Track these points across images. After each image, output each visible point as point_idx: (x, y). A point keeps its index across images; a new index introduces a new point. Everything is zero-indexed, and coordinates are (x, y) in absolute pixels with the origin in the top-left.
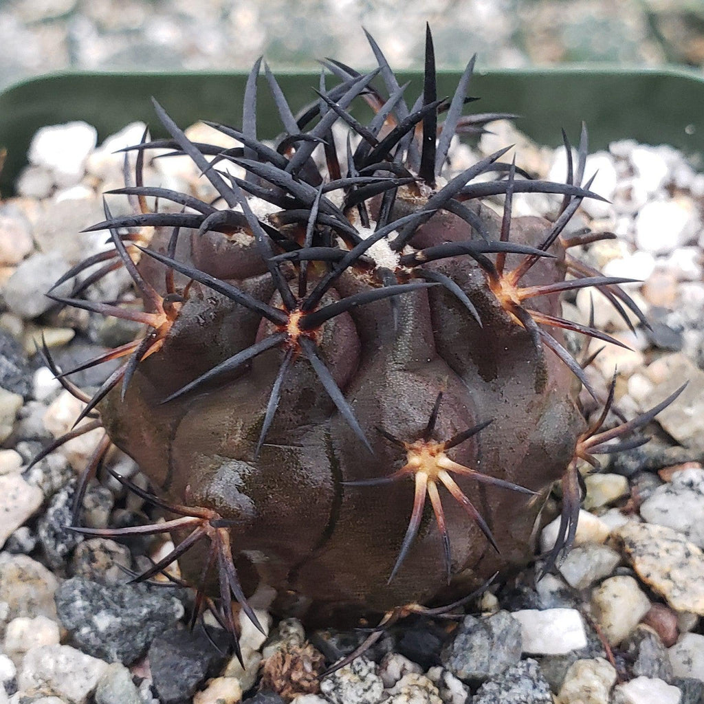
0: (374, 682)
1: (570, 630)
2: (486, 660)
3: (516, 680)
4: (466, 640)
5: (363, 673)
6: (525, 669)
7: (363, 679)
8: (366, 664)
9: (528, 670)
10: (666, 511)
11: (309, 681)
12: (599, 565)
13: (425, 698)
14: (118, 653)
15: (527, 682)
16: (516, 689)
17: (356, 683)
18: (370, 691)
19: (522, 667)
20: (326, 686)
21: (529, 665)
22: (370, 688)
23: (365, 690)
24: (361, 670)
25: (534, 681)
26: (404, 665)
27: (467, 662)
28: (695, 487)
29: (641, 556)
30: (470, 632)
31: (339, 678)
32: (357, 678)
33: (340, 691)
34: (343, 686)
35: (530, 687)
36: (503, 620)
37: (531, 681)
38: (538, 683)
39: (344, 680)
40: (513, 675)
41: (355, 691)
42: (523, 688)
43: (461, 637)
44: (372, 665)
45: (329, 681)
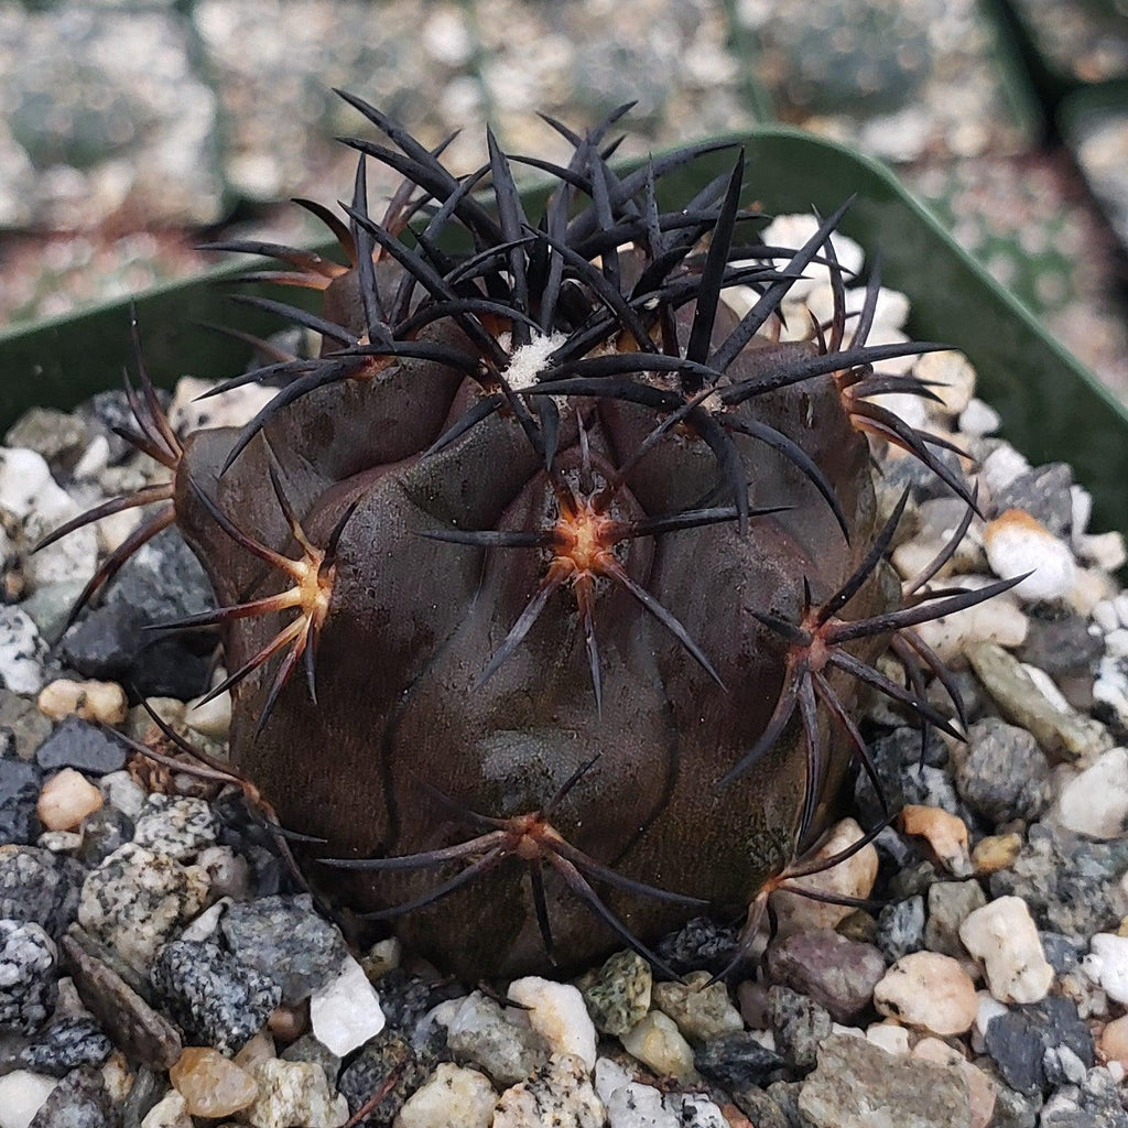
0: (183, 843)
1: (347, 1024)
2: (255, 939)
3: (239, 980)
4: (271, 909)
5: (190, 828)
6: (259, 986)
7: (183, 830)
8: (207, 827)
9: (261, 991)
10: (633, 1107)
11: (158, 780)
13: (165, 887)
14: (120, 592)
15: (240, 994)
16: (220, 984)
17: (172, 825)
18: (166, 842)
19: (262, 982)
20: (155, 798)
21: (269, 989)
22: (173, 841)
23: (166, 838)
24: (194, 825)
25: (246, 1003)
27: (243, 921)
29: (527, 1088)
30: (287, 908)
31: (173, 806)
33: (154, 812)
34: (163, 814)
35: (234, 1000)
36: (319, 934)
37: (244, 999)
38: (247, 1010)
39: (173, 812)
40: (244, 976)
41: (162, 827)
42: (227, 990)
43: (277, 901)
44: (209, 835)
45: (165, 799)
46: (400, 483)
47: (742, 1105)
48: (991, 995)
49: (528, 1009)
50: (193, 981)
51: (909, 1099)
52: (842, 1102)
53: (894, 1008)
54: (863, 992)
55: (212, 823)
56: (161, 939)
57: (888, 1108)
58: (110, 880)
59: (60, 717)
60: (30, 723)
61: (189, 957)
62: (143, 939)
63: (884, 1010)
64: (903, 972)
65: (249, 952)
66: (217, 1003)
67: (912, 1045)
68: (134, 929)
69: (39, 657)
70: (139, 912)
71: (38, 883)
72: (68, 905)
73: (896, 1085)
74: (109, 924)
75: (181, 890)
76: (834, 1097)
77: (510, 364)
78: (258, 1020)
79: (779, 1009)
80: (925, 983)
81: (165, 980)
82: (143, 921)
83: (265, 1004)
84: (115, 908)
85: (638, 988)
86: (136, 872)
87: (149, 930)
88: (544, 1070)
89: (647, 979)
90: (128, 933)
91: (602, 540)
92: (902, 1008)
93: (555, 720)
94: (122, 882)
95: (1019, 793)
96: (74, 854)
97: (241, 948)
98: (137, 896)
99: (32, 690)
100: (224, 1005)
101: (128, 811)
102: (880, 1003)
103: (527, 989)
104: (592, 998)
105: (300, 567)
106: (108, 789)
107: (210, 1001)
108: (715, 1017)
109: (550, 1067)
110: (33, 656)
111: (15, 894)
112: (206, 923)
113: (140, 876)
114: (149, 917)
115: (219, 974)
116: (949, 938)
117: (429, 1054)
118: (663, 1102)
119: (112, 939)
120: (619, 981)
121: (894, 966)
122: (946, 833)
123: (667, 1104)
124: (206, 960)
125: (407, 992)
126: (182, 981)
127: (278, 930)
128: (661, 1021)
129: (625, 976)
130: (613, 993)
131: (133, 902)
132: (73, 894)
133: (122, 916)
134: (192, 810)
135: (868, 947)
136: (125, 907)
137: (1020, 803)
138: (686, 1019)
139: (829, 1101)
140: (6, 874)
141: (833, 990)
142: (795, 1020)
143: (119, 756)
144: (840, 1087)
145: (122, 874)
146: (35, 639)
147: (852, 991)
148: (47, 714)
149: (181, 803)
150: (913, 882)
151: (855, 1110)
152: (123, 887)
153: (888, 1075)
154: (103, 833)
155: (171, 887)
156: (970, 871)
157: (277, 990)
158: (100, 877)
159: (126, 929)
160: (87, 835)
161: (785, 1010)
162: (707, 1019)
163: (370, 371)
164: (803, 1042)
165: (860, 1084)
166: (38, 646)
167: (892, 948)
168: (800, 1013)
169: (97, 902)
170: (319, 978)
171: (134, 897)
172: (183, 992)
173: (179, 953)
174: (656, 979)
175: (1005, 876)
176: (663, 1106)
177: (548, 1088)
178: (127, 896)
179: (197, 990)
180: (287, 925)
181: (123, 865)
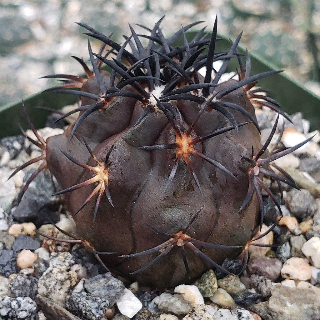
0: (65, 265)
1: (131, 307)
2: (97, 288)
3: (95, 301)
4: (99, 279)
5: (66, 261)
6: (101, 301)
7: (64, 262)
8: (72, 259)
9: (102, 303)
11: (52, 249)
12: (172, 304)
13: (65, 278)
15: (96, 305)
16: (90, 303)
17: (61, 261)
18: (60, 266)
20: (53, 254)
21: (105, 301)
22: (62, 265)
23: (60, 265)
24: (67, 259)
25: (99, 307)
26: (79, 270)
27: (91, 283)
28: (241, 318)
29: (189, 316)
30: (104, 277)
32: (63, 260)
33: (54, 258)
34: (57, 258)
35: (95, 307)
36: (116, 283)
37: (98, 306)
38: (100, 309)
39: (60, 257)
40: (96, 299)
41: (57, 262)
42: (92, 304)
43: (100, 276)
44: (73, 262)
45: (56, 253)
46: (123, 138)
47: (253, 310)
48: (314, 267)
49: (182, 294)
50: (82, 303)
51: (301, 299)
52: (282, 304)
53: (288, 275)
54: (278, 272)
55: (73, 258)
56: (66, 294)
57: (295, 303)
58: (47, 279)
59: (17, 236)
60: (7, 239)
61: (78, 297)
62: (61, 295)
63: (285, 276)
64: (288, 264)
65: (95, 292)
66: (90, 308)
67: (296, 284)
68: (57, 293)
69: (6, 218)
70: (58, 287)
71: (25, 284)
72: (35, 289)
73: (296, 296)
74: (49, 293)
75: (70, 278)
76: (279, 303)
77: (150, 96)
78: (103, 312)
79: (255, 281)
80: (295, 266)
81: (72, 305)
82: (60, 290)
83: (105, 306)
84: (50, 287)
85: (213, 282)
86: (55, 275)
87: (62, 292)
88: (193, 310)
89: (215, 279)
90: (55, 294)
91: (190, 144)
92: (291, 274)
93: (183, 202)
94: (51, 279)
95: (308, 208)
96: (32, 275)
97: (93, 291)
98: (56, 282)
99: (6, 228)
100: (93, 309)
101: (45, 259)
102: (283, 274)
103: (181, 288)
104: (200, 287)
105: (97, 169)
106: (38, 254)
107: (88, 309)
108: (237, 287)
109: (194, 309)
110: (4, 218)
111: (19, 288)
112: (80, 286)
113: (56, 276)
114: (61, 288)
115: (88, 300)
116: (299, 253)
117: (155, 313)
118: (231, 313)
119: (50, 297)
120: (207, 281)
121: (285, 263)
122: (291, 223)
123: (232, 313)
124: (84, 297)
125: (144, 296)
126: (78, 304)
127: (103, 284)
128: (222, 291)
129: (209, 279)
130: (206, 285)
131: (55, 284)
132: (35, 286)
133: (53, 290)
134: (66, 255)
135: (276, 259)
136: (53, 286)
137: (309, 212)
138: (229, 289)
139: (278, 304)
140: (15, 282)
141: (269, 273)
142: (261, 283)
143: (38, 244)
144: (280, 300)
145: (50, 277)
146: (4, 213)
147: (275, 273)
148: (12, 235)
149: (61, 254)
150: (285, 238)
151: (286, 305)
152: (52, 281)
153: (292, 294)
154: (39, 267)
155: (67, 278)
156: (300, 232)
157: (107, 301)
158: (43, 279)
159: (55, 293)
160: (35, 268)
161: (257, 281)
162: (236, 288)
163: (106, 106)
164: (264, 289)
165: (286, 298)
166: (5, 215)
167: (283, 258)
168: (262, 281)
169: (44, 287)
170: (118, 296)
171: (56, 283)
172: (79, 307)
173: (75, 296)
174: (218, 279)
175: (310, 232)
176: (231, 314)
177: (196, 315)
178: (53, 283)
179: (83, 305)
180: (105, 282)
181: (50, 274)
